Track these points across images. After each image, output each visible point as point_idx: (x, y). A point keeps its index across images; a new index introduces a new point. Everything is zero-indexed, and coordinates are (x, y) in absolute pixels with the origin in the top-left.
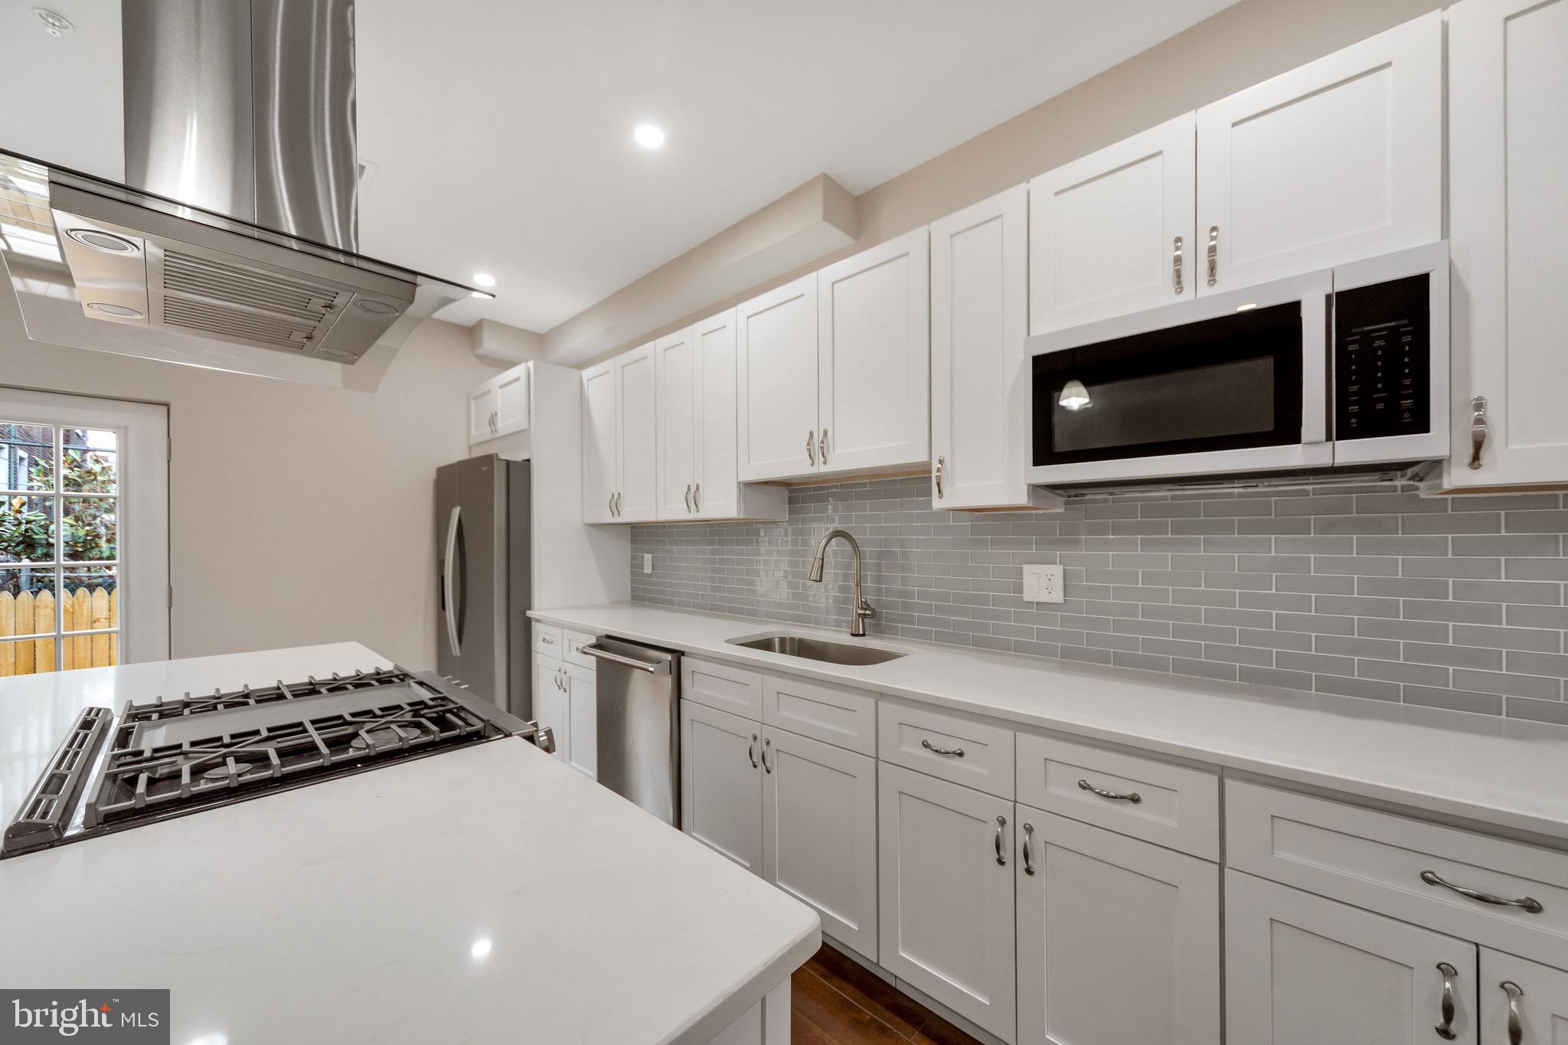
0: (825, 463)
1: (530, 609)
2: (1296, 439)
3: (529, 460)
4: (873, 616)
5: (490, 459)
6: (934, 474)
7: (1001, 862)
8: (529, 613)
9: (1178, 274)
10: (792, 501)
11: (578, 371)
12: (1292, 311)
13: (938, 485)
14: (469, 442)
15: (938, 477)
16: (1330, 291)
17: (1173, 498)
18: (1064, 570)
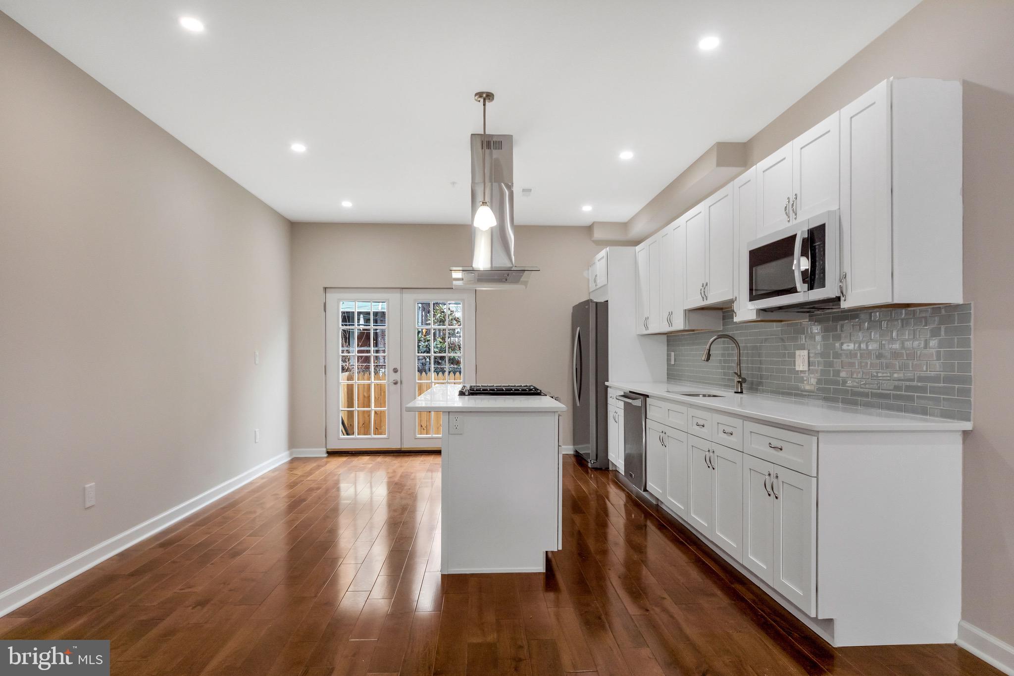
0: (706, 300)
1: (608, 381)
3: (607, 301)
5: (588, 302)
6: (734, 305)
7: (709, 467)
8: (606, 383)
9: (788, 214)
10: (724, 318)
11: (634, 247)
12: (794, 238)
13: (735, 309)
14: (589, 290)
16: (808, 228)
18: (808, 354)
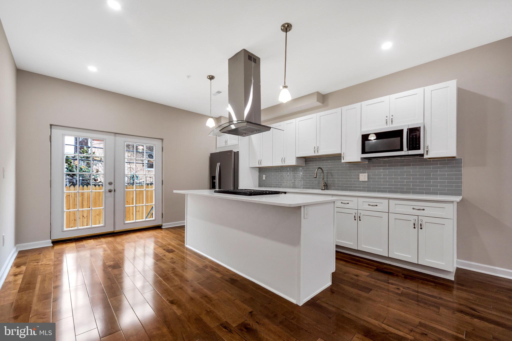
0: (318, 153)
2: (403, 150)
3: (238, 152)
4: (327, 186)
5: (231, 151)
6: (342, 156)
7: (355, 220)
9: (387, 122)
10: (306, 161)
12: (402, 131)
13: (343, 157)
14: (216, 147)
15: (343, 156)
16: (408, 128)
17: (388, 160)
18: (368, 175)
